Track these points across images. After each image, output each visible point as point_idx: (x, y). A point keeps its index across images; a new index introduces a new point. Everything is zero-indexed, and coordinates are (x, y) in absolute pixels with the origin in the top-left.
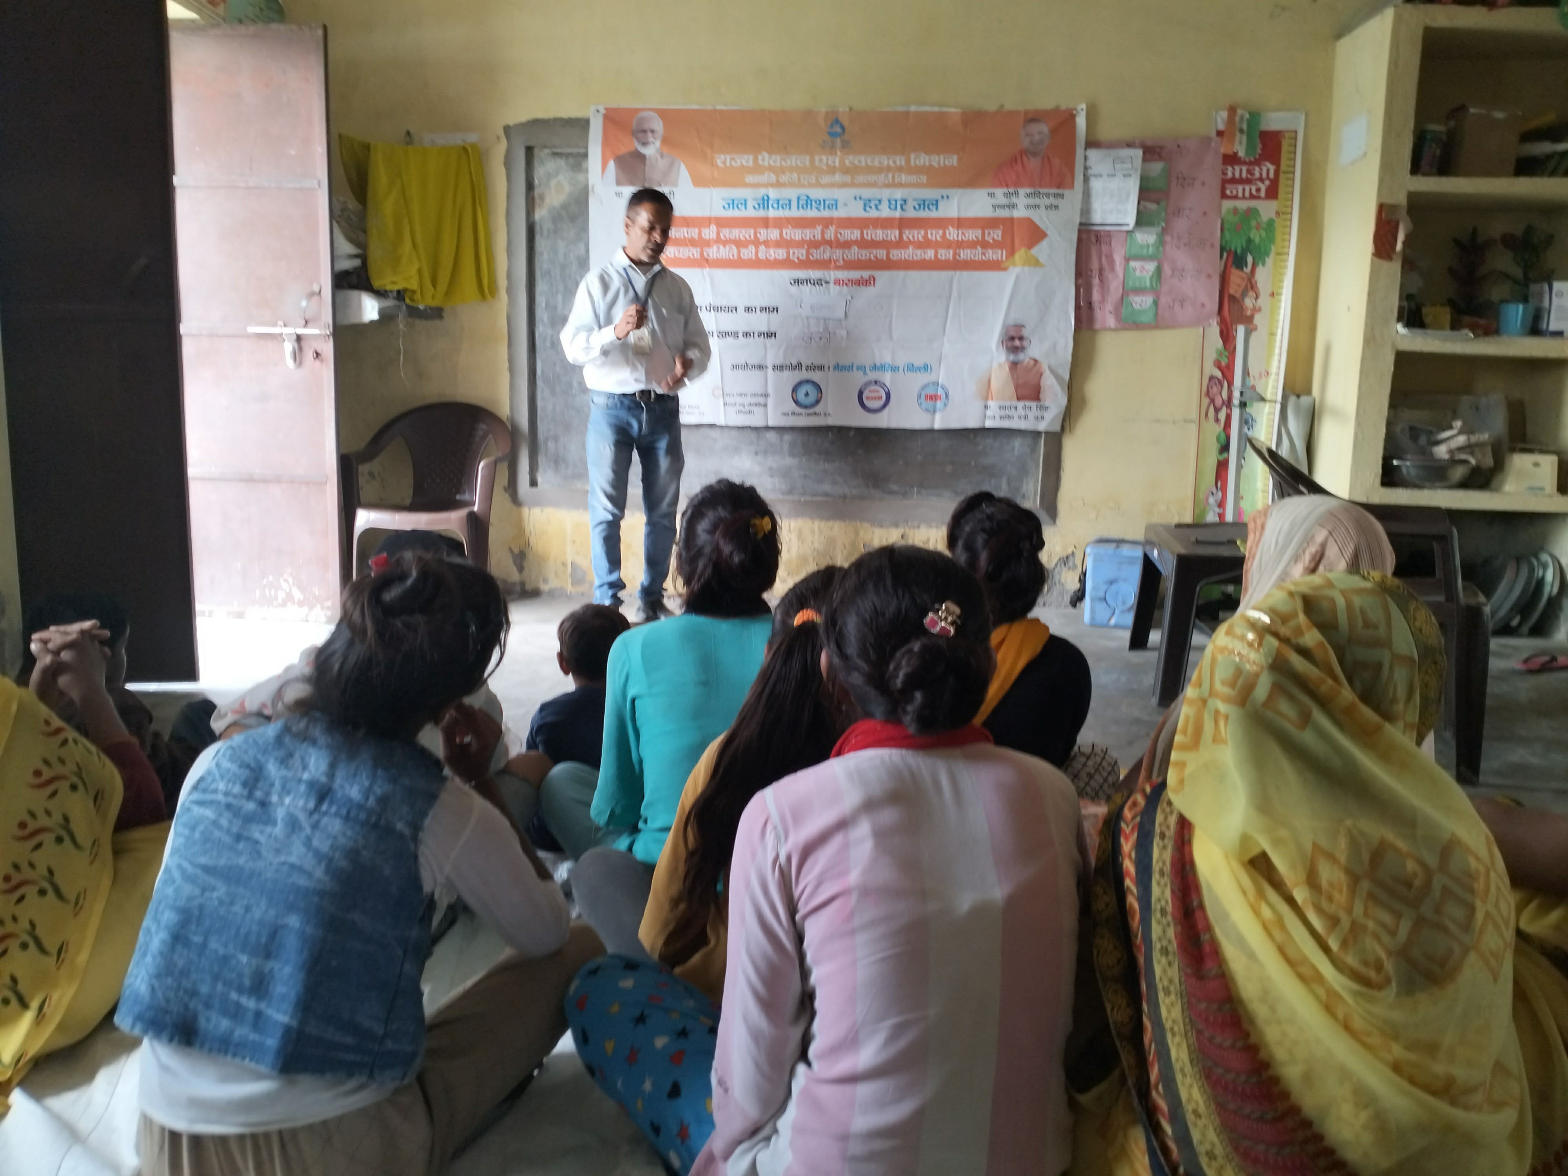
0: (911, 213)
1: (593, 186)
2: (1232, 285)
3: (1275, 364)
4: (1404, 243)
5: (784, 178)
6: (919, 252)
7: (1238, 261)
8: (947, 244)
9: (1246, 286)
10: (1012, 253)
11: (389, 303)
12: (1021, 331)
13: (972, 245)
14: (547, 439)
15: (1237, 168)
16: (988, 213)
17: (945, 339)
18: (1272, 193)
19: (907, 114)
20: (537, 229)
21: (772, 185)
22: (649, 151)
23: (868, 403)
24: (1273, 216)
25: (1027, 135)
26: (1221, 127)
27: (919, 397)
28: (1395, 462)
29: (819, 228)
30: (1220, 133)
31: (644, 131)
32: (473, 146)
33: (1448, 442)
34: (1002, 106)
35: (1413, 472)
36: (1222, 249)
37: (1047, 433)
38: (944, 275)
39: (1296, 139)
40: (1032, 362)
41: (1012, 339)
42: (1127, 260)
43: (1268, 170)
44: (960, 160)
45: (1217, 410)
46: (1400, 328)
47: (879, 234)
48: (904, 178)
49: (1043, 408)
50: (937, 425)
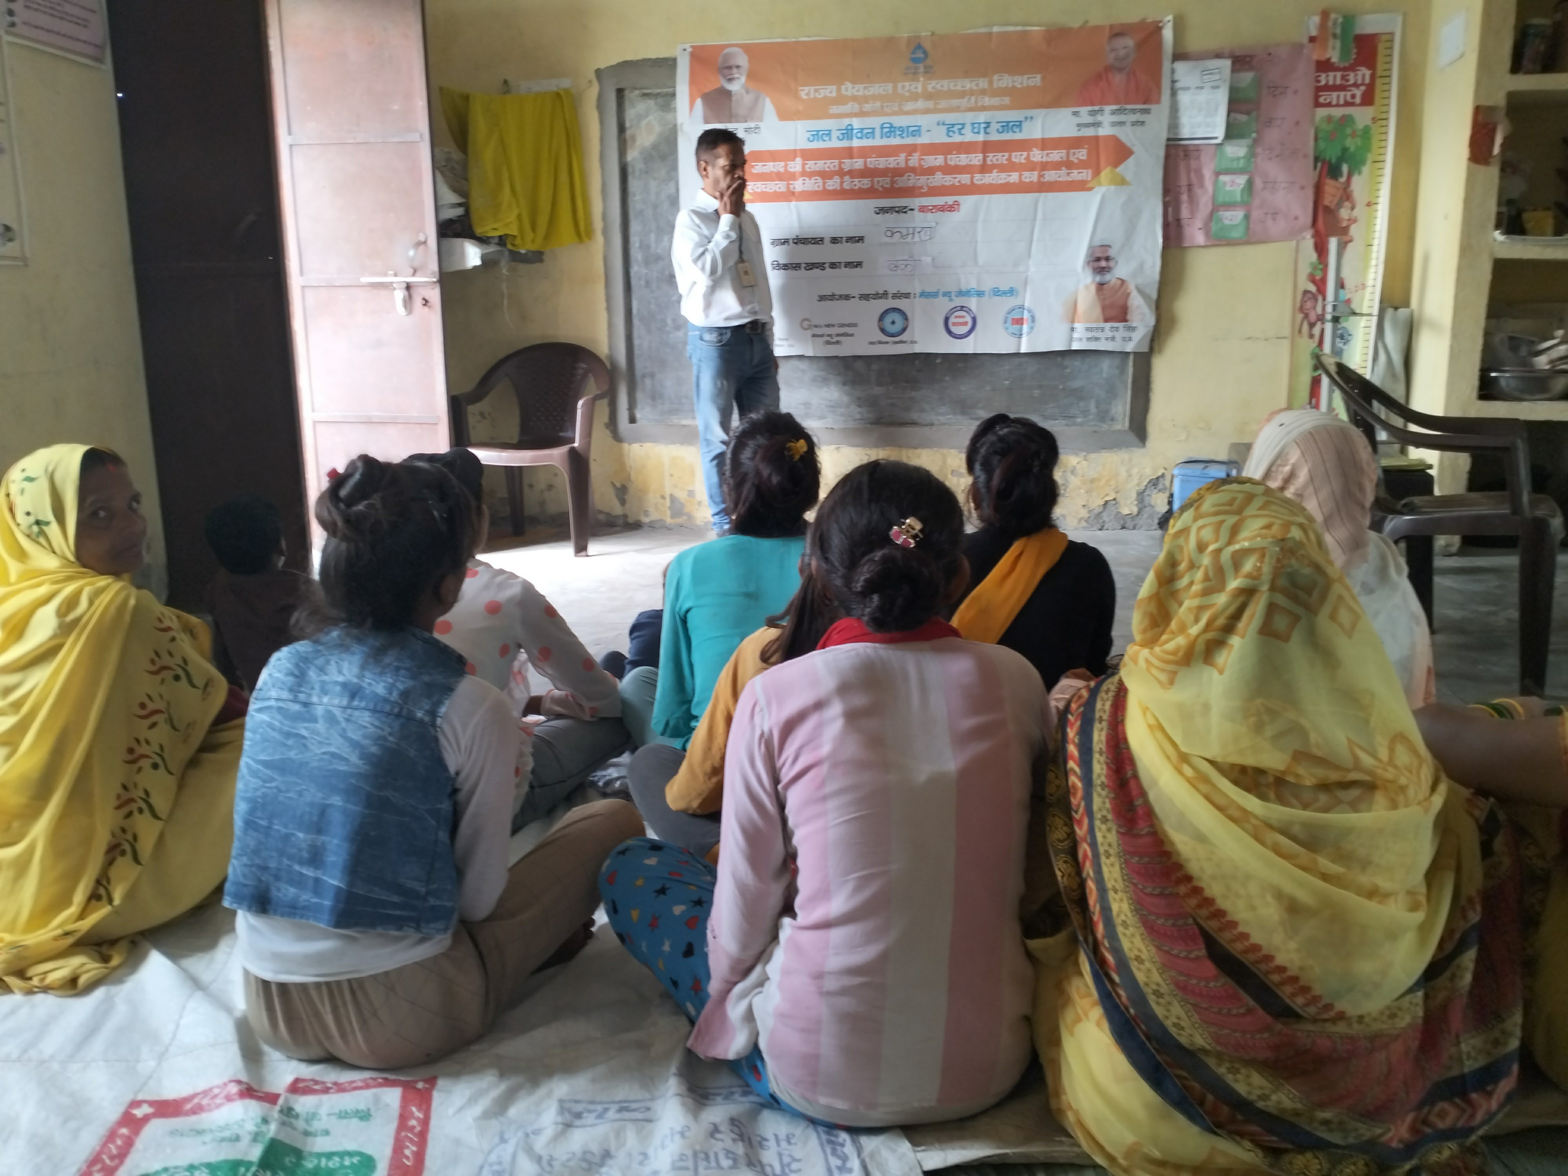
0: (994, 137)
1: (682, 124)
2: (1326, 196)
3: (1371, 275)
4: (1502, 145)
5: (867, 107)
6: (1003, 175)
7: (1333, 171)
8: (1030, 166)
9: (1341, 198)
10: (1097, 172)
11: (491, 249)
12: (1107, 251)
13: (1057, 166)
14: (644, 376)
15: (1331, 74)
16: (1072, 132)
17: (1031, 262)
18: (1368, 99)
19: (990, 34)
20: (630, 170)
21: (856, 115)
22: (734, 87)
23: (955, 330)
24: (1369, 122)
25: (1113, 50)
26: (1314, 33)
27: (1005, 322)
28: (1493, 374)
29: (903, 156)
30: (1312, 39)
31: (730, 68)
32: (567, 91)
33: (1549, 352)
34: (1086, 22)
35: (1513, 383)
36: (1316, 159)
37: (1135, 353)
38: (1029, 197)
39: (1392, 41)
40: (1119, 282)
41: (1098, 259)
42: (1218, 174)
43: (1364, 75)
44: (1043, 79)
45: (1312, 325)
46: (1498, 236)
47: (963, 159)
48: (987, 101)
49: (1132, 329)
50: (1023, 350)
